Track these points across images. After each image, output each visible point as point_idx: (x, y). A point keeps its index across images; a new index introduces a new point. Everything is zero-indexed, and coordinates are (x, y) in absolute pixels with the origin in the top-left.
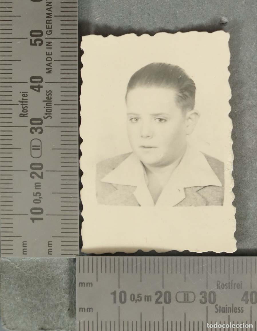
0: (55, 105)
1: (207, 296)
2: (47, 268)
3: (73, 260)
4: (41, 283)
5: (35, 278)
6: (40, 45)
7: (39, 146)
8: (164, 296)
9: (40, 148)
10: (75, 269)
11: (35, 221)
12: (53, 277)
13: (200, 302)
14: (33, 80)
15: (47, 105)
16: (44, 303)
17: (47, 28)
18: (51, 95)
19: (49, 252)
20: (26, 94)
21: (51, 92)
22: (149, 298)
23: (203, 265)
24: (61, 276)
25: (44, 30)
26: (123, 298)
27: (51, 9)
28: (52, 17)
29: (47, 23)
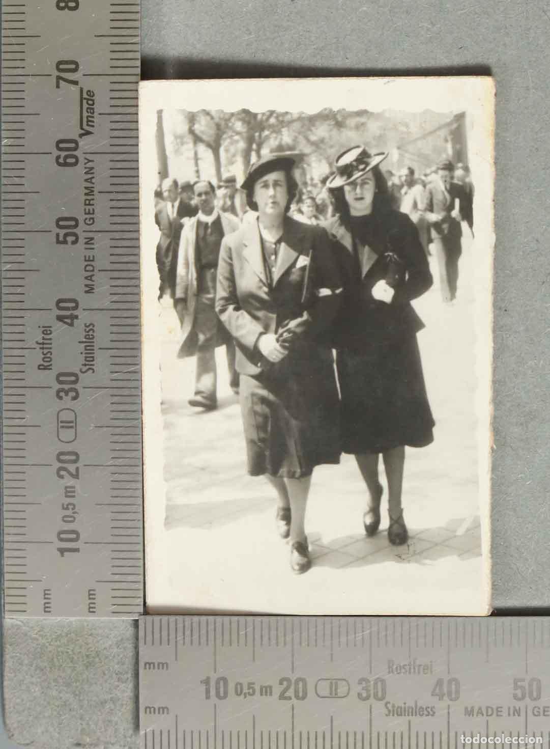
0: (100, 349)
1: (372, 688)
2: (86, 636)
3: (132, 622)
4: (76, 663)
5: (65, 654)
6: (74, 242)
7: (72, 422)
8: (295, 687)
9: (74, 424)
10: (137, 638)
11: (66, 554)
12: (97, 652)
13: (359, 698)
14: (62, 305)
15: (86, 350)
16: (81, 698)
18: (94, 332)
19: (90, 608)
20: (50, 330)
21: (93, 327)
22: (268, 689)
23: (363, 631)
24: (111, 651)
25: (81, 218)
26: (222, 690)
27: (93, 181)
28: (95, 193)
29: (86, 204)
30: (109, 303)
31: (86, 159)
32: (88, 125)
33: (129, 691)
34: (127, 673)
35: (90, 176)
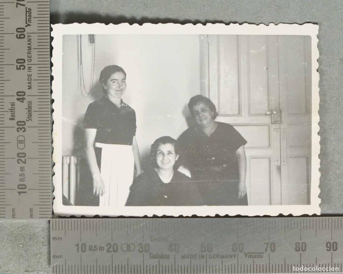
0: (34, 111)
1: (144, 247)
2: (30, 227)
3: (47, 221)
4: (26, 238)
5: (21, 235)
6: (23, 69)
7: (23, 141)
8: (113, 247)
10: (50, 228)
11: (21, 194)
12: (34, 234)
13: (139, 251)
14: (19, 94)
15: (28, 112)
16: (28, 252)
17: (28, 57)
18: (31, 104)
19: (31, 216)
20: (14, 104)
21: (31, 102)
22: (102, 248)
23: (140, 224)
24: (40, 233)
25: (26, 59)
26: (84, 248)
27: (31, 44)
28: (32, 49)
29: (28, 54)
30: (37, 93)
31: (28, 35)
32: (29, 22)
33: (47, 249)
34: (46, 242)
35: (29, 42)
